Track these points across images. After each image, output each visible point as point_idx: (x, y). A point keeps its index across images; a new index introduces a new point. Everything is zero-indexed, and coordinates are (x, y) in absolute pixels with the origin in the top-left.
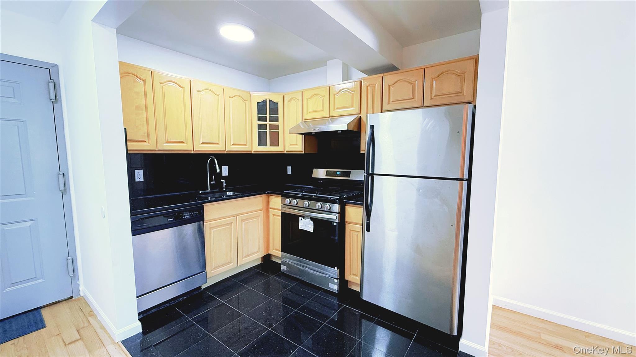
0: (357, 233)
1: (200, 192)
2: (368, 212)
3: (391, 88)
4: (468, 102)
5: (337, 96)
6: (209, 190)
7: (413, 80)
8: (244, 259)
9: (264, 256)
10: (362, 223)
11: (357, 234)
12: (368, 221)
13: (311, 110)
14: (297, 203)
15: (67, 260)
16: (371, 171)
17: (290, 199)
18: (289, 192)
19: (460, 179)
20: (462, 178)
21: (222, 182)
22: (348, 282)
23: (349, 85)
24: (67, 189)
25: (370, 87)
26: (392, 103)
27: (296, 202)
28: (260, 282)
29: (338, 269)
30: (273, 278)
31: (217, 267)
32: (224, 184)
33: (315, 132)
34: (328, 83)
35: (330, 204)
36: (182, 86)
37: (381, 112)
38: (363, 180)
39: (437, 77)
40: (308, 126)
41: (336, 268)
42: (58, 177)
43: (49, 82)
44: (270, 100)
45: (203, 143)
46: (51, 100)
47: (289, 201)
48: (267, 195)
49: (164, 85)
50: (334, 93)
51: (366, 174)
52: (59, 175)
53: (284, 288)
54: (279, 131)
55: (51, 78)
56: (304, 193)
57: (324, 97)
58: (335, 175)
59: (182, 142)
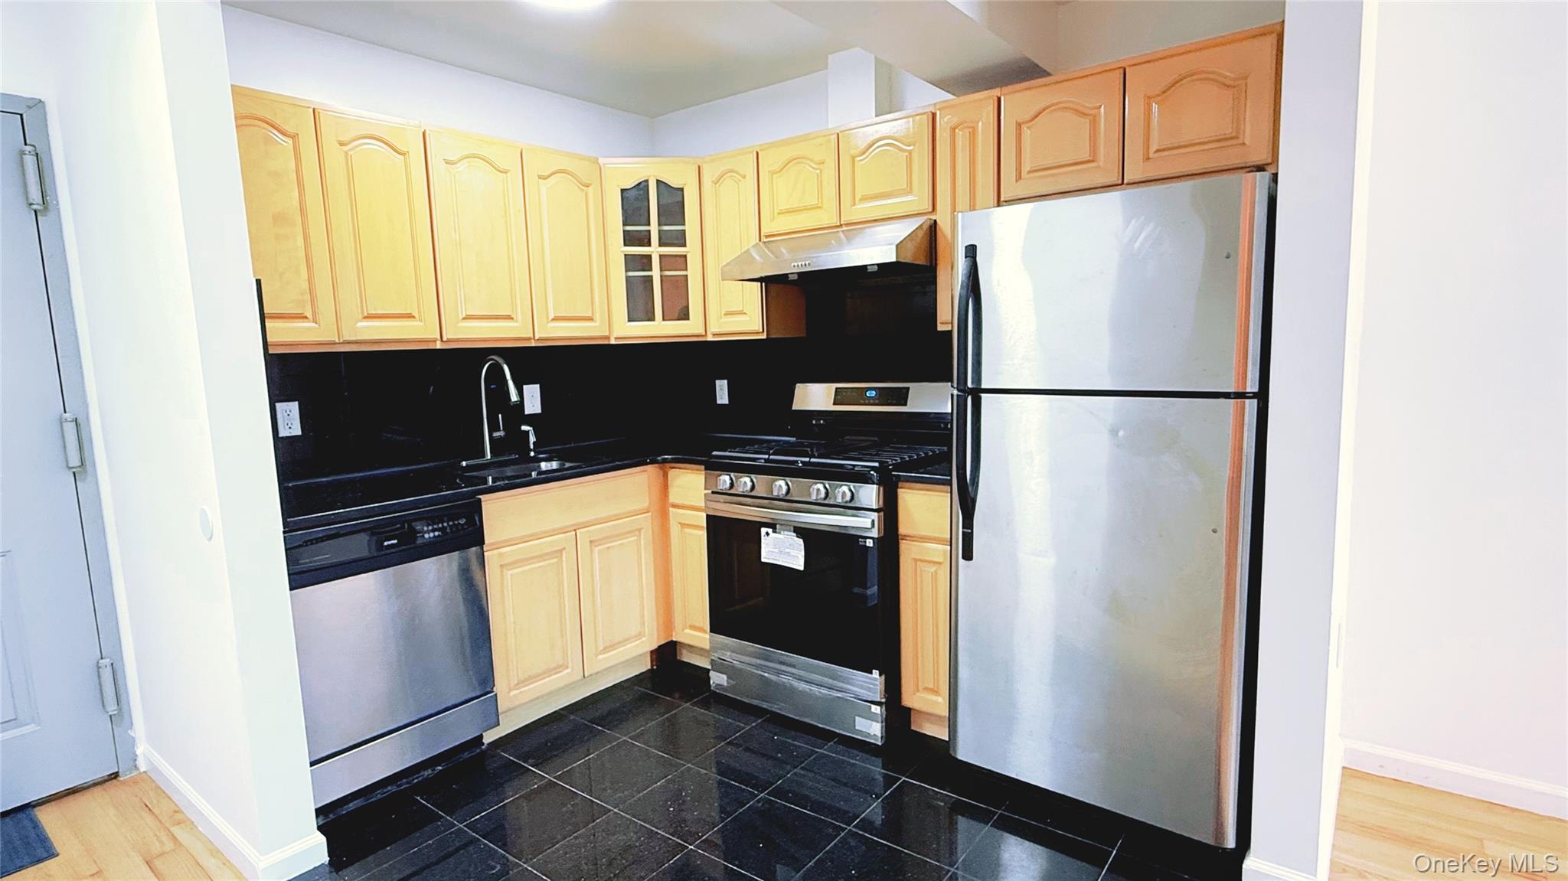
0: (933, 569)
1: (464, 464)
2: (967, 505)
3: (1027, 133)
4: (1254, 166)
5: (862, 160)
6: (489, 457)
7: (1090, 105)
8: (601, 657)
9: (659, 646)
10: (949, 537)
11: (936, 571)
12: (965, 530)
13: (784, 205)
14: (753, 488)
15: (99, 668)
16: (972, 383)
17: (732, 474)
18: (727, 454)
19: (1235, 393)
20: (1241, 391)
21: (525, 431)
22: (912, 712)
23: (893, 126)
24: (87, 463)
25: (959, 130)
26: (1028, 176)
27: (749, 484)
28: (650, 723)
29: (880, 675)
30: (688, 711)
31: (526, 680)
32: (532, 439)
33: (799, 274)
34: (834, 123)
35: (852, 485)
36: (403, 149)
37: (996, 205)
38: (949, 411)
39: (1164, 92)
40: (776, 257)
41: (876, 673)
42: (62, 430)
43: (22, 153)
44: (657, 180)
45: (468, 318)
46: (31, 204)
47: (728, 482)
48: (661, 465)
49: (351, 150)
50: (853, 152)
51: (958, 390)
52: (65, 424)
53: (723, 738)
54: (689, 273)
55: (28, 142)
56: (771, 457)
57: (821, 167)
58: (862, 402)
59: (410, 316)
